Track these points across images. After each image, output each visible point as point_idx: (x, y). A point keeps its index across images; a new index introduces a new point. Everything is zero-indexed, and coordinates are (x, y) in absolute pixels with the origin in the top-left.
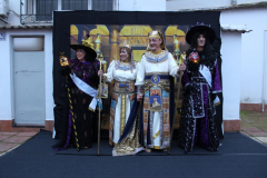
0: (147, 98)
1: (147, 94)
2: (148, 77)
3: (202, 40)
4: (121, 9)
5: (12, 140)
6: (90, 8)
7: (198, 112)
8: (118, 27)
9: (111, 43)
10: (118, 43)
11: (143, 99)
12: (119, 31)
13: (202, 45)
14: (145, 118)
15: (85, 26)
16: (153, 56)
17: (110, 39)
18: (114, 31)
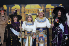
0: (37, 38)
3: (60, 13)
11: (36, 38)
16: (40, 20)
17: (21, 10)
18: (23, 7)
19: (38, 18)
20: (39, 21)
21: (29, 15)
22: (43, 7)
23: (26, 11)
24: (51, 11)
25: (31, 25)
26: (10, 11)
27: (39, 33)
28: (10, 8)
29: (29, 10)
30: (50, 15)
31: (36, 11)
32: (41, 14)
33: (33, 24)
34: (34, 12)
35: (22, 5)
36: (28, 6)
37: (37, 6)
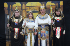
10: (25, 10)
17: (22, 8)
18: (24, 5)
19: (40, 15)
20: (40, 18)
21: (29, 12)
22: (44, 4)
23: (27, 8)
24: (51, 8)
25: (32, 22)
26: (11, 9)
27: (41, 30)
28: (10, 6)
29: (30, 7)
30: (51, 12)
31: (37, 8)
32: (43, 11)
33: (34, 21)
34: (34, 9)
36: (29, 4)
37: (38, 4)
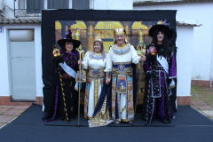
1: (114, 79)
2: (115, 66)
4: (96, 8)
5: (11, 113)
6: (71, 7)
7: (156, 93)
8: (93, 22)
9: (88, 36)
10: (94, 36)
11: (111, 83)
12: (94, 26)
13: (161, 40)
14: (114, 98)
15: (67, 22)
16: (119, 49)
17: (87, 32)
22: (127, 27)
27: (117, 74)
28: (67, 27)
29: (103, 31)
30: (140, 42)
35: (90, 22)
